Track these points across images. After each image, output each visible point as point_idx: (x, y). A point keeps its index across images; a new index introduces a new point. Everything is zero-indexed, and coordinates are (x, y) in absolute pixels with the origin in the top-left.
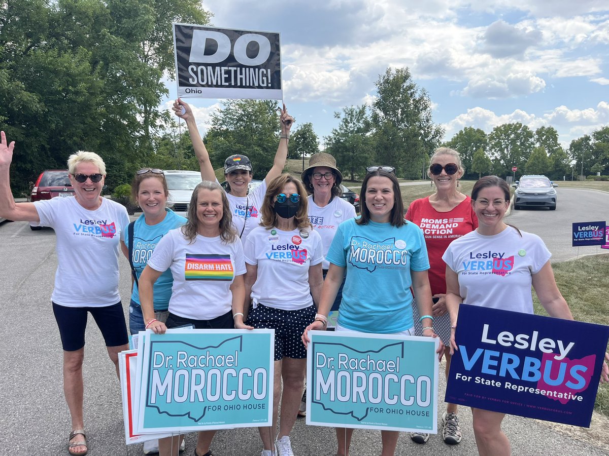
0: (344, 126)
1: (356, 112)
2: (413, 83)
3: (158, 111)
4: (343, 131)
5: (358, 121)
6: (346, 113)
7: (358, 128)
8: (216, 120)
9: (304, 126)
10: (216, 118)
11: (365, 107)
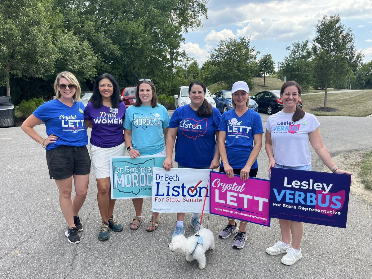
0: (293, 55)
1: (301, 45)
2: (342, 24)
3: (179, 52)
4: (292, 58)
5: (303, 51)
6: (294, 46)
7: (302, 56)
8: (213, 55)
9: (266, 56)
10: (213, 54)
11: (308, 41)
